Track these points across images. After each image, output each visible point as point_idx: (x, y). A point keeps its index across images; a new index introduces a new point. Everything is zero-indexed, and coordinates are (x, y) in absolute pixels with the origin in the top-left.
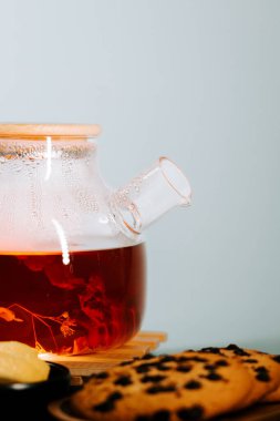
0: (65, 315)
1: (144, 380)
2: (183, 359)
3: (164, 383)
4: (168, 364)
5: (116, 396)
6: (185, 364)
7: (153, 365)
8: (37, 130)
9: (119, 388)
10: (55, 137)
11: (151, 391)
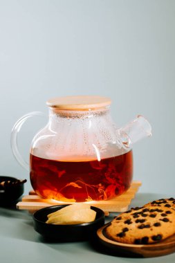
0: (100, 185)
1: (137, 221)
2: (152, 211)
3: (145, 223)
4: (145, 213)
5: (126, 230)
6: (153, 213)
7: (140, 213)
8: (85, 107)
9: (126, 225)
10: (92, 109)
11: (140, 227)
